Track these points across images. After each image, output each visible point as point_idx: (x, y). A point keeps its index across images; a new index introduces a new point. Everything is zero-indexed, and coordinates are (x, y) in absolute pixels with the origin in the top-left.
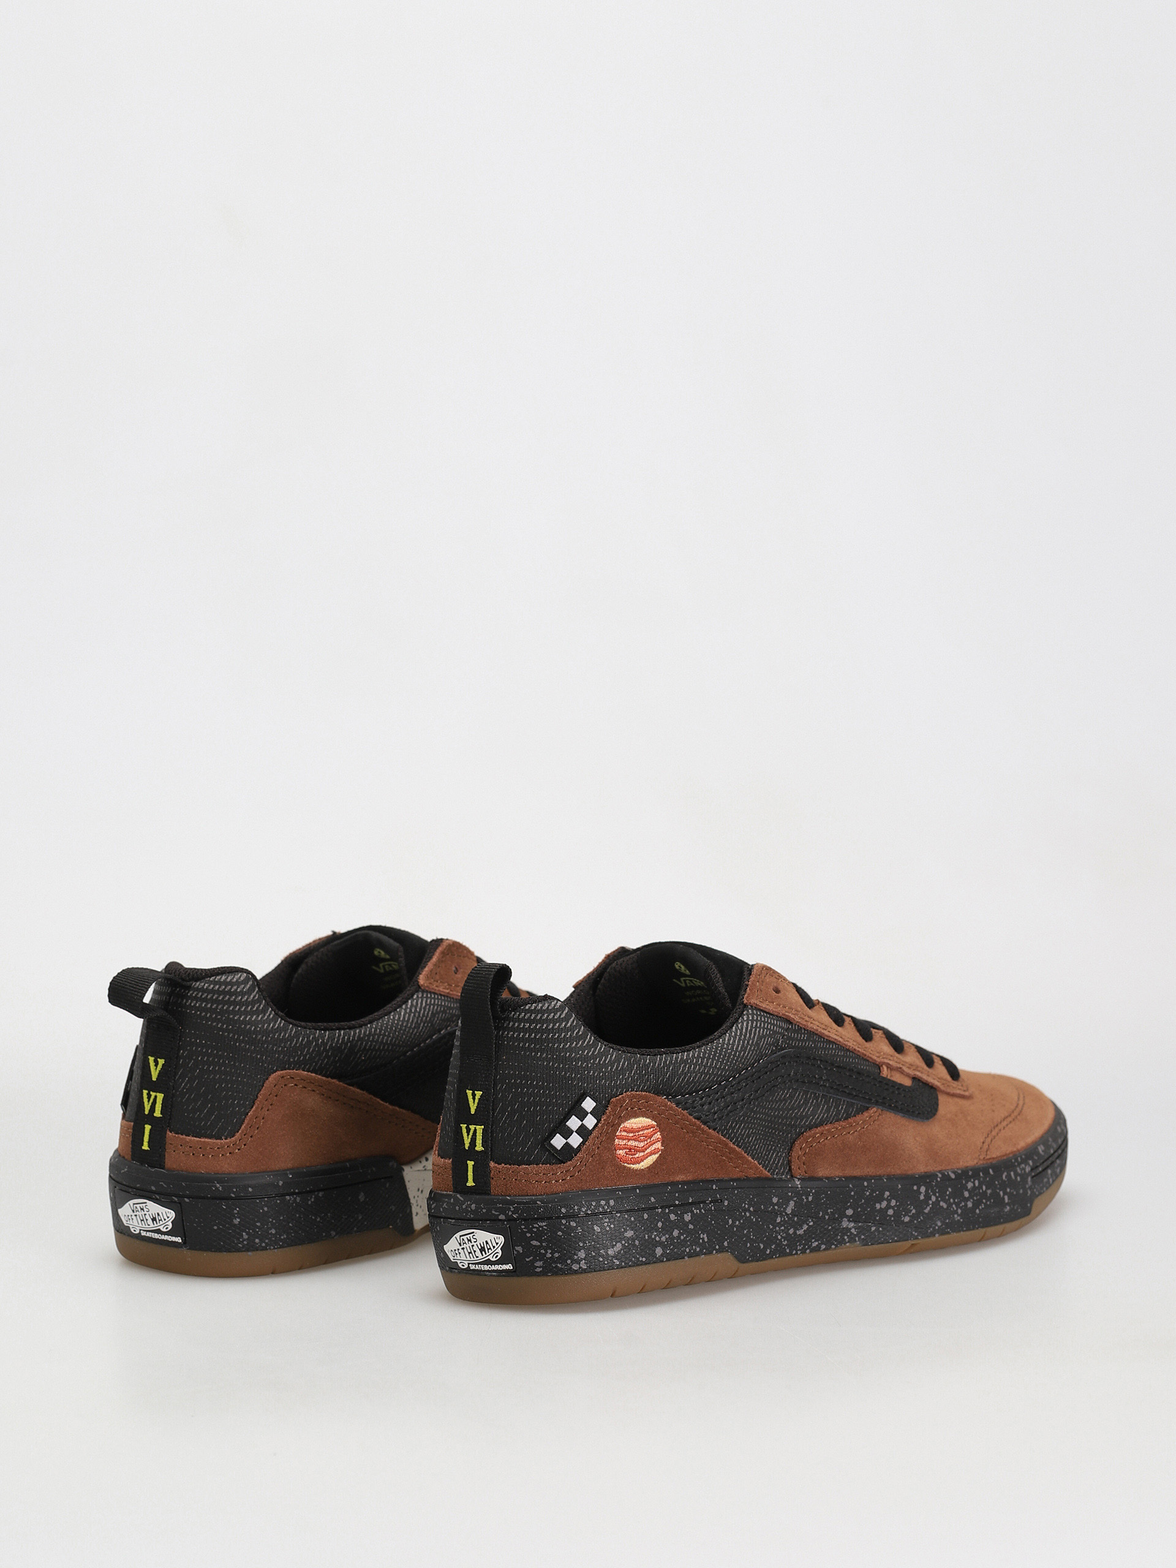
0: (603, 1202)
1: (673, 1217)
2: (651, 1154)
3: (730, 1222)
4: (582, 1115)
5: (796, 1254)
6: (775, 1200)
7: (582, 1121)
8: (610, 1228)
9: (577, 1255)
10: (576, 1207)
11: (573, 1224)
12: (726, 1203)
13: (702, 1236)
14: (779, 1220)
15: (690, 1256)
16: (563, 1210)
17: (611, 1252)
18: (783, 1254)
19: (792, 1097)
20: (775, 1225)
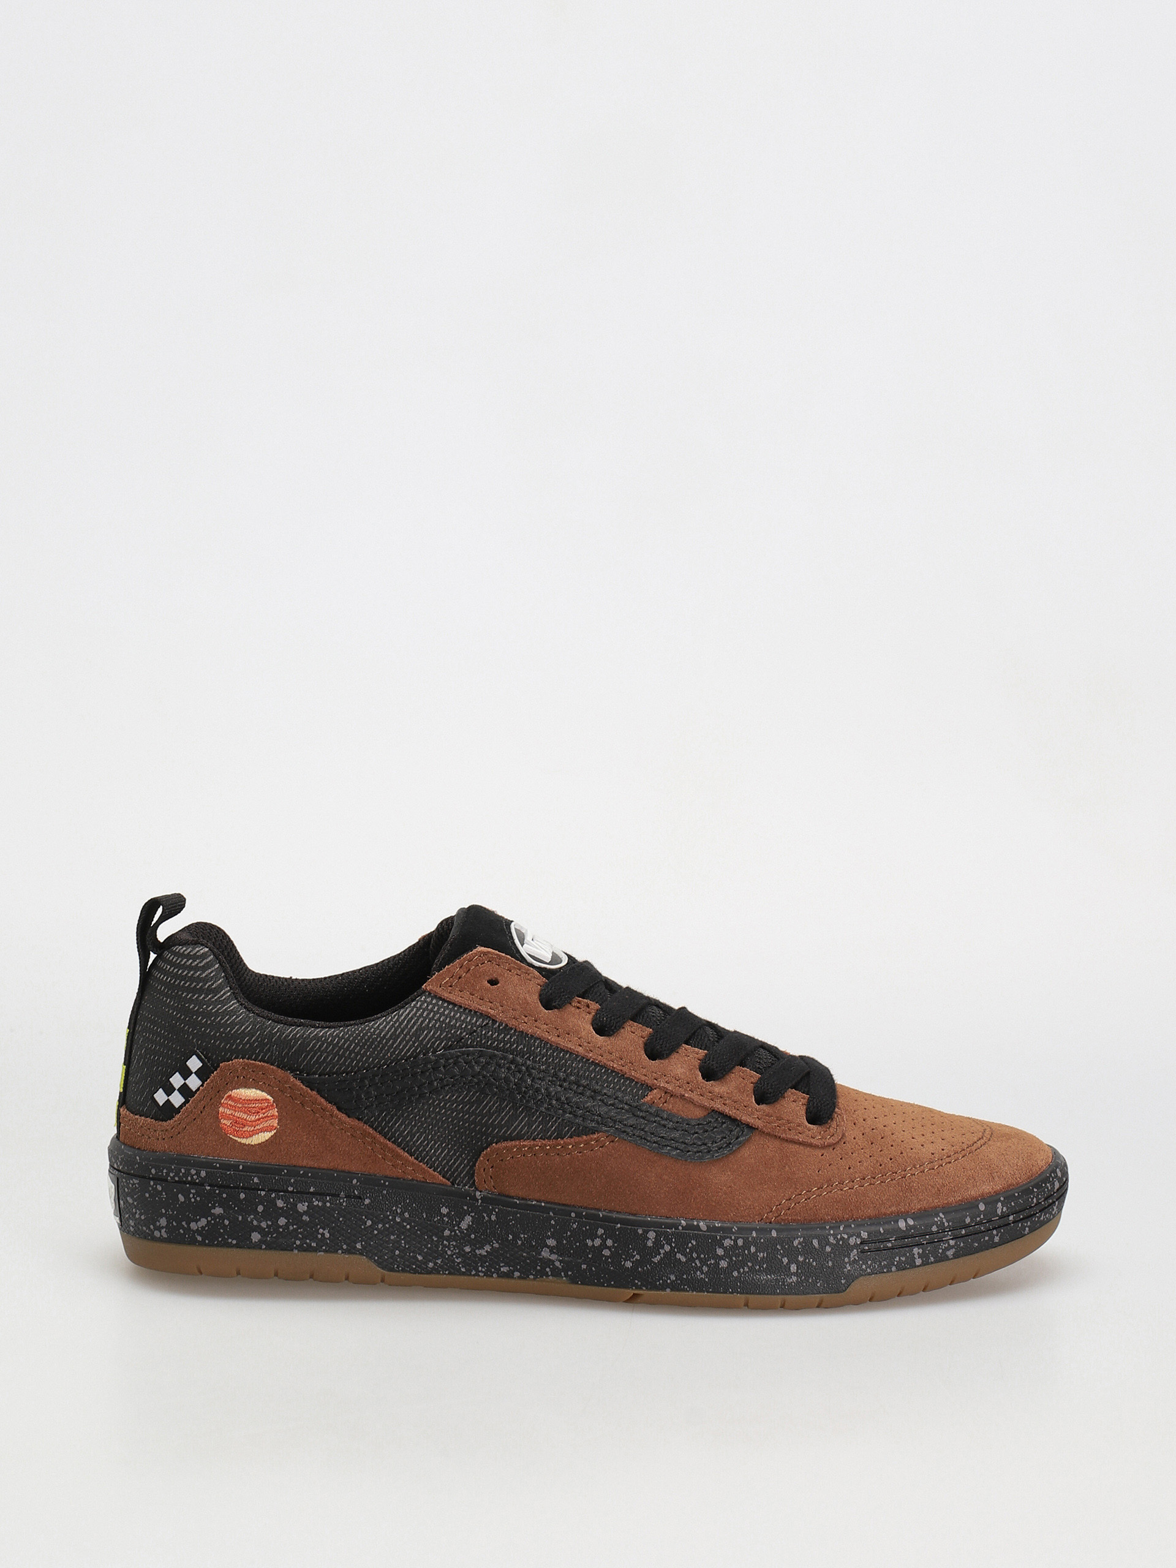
0: (193, 1172)
1: (280, 1203)
2: (263, 1130)
3: (369, 1223)
4: (186, 1073)
5: (477, 1275)
6: (444, 1210)
7: (185, 1080)
8: (195, 1199)
9: (159, 1222)
10: (165, 1171)
11: (159, 1188)
12: (367, 1201)
13: (321, 1231)
14: (447, 1233)
15: (301, 1248)
16: (153, 1171)
17: (193, 1226)
18: (454, 1271)
19: (479, 1102)
20: (442, 1238)
